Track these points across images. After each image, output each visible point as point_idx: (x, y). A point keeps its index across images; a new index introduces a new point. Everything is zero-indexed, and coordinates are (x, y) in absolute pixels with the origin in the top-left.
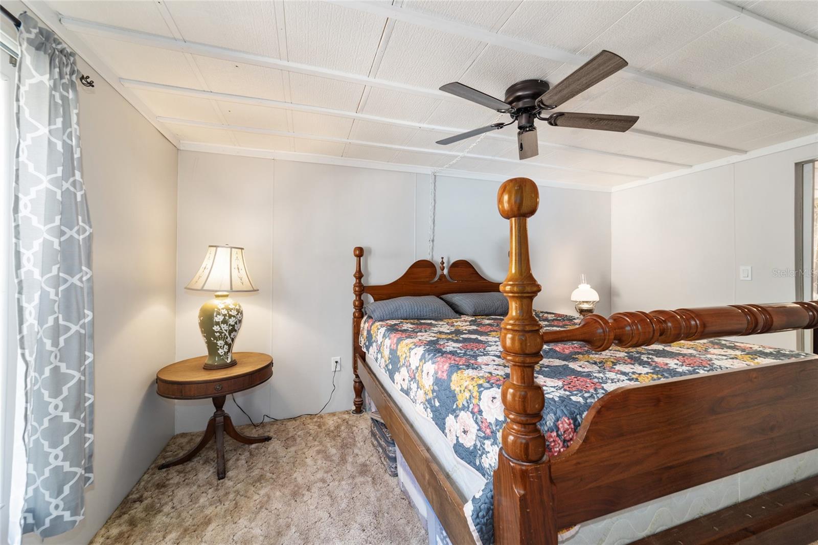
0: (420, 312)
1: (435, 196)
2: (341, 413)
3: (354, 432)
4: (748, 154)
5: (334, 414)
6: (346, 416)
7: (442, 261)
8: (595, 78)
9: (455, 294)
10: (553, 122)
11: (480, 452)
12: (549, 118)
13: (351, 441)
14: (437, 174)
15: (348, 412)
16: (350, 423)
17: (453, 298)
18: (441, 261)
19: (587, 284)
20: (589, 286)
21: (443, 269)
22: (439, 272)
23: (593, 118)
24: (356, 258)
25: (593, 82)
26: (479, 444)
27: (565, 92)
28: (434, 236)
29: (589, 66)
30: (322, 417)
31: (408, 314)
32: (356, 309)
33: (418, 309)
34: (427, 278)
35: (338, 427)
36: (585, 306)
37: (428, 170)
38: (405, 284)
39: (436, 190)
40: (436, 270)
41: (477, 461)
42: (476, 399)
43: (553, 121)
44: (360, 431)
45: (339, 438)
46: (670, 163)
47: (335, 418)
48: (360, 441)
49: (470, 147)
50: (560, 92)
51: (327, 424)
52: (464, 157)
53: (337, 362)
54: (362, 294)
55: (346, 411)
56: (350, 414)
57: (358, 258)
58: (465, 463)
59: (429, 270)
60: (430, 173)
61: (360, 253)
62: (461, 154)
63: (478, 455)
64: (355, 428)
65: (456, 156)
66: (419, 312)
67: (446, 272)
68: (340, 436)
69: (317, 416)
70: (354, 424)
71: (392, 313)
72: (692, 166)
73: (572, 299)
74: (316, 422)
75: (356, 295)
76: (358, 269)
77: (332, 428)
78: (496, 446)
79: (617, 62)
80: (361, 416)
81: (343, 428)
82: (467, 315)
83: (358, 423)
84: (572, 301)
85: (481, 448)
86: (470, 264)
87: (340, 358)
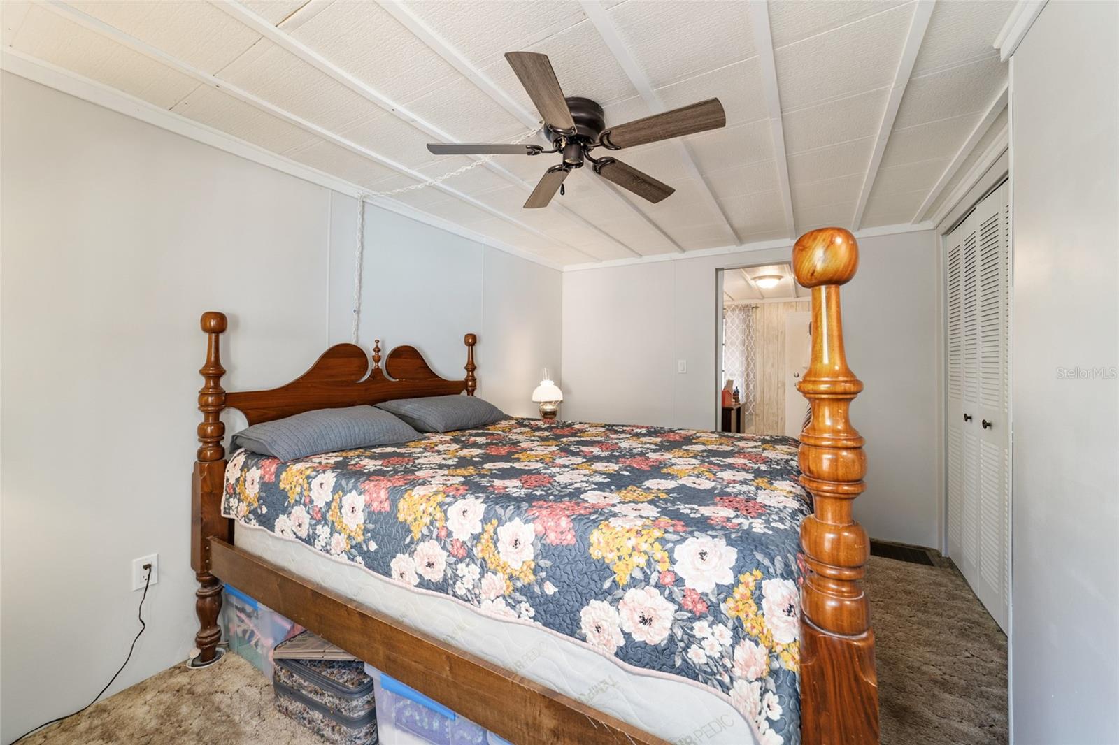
0: (364, 434)
1: (362, 236)
2: (161, 677)
3: (222, 707)
4: (686, 253)
5: (140, 689)
6: (182, 679)
7: (377, 347)
8: (686, 128)
9: (404, 400)
10: (598, 168)
11: (682, 644)
12: (597, 161)
13: (223, 729)
14: (368, 201)
15: (180, 669)
16: (199, 689)
17: (401, 408)
18: (375, 347)
19: (551, 380)
20: (552, 382)
21: (377, 360)
22: (372, 365)
23: (638, 177)
24: (206, 335)
25: (680, 133)
26: (679, 633)
27: (643, 133)
28: (360, 304)
29: (690, 111)
30: (105, 711)
31: (344, 440)
32: (205, 443)
33: (360, 430)
34: (353, 374)
35: (169, 714)
36: (549, 408)
37: (353, 190)
38: (312, 386)
39: (365, 227)
40: (367, 360)
41: (676, 658)
42: (664, 562)
43: (599, 166)
44: (236, 696)
45: (185, 738)
46: (630, 249)
47: (148, 697)
48: (247, 717)
49: (459, 171)
50: (637, 131)
51: (132, 719)
52: (434, 187)
53: (148, 567)
54: (221, 410)
55: (175, 668)
56: (186, 670)
57: (213, 336)
58: (651, 670)
59: (356, 361)
60: (356, 195)
61: (216, 325)
62: (430, 180)
63: (680, 649)
64: (218, 698)
65: (419, 181)
66: (363, 436)
67: (382, 365)
68: (185, 732)
69: (86, 713)
70: (212, 690)
71: (314, 442)
72: (641, 256)
73: (534, 400)
74: (91, 729)
75: (207, 413)
76: (213, 358)
77: (153, 724)
78: (721, 625)
79: (718, 119)
80: (221, 665)
81: (184, 710)
82: (437, 432)
83: (219, 682)
84: (534, 402)
85: (685, 637)
86: (418, 353)
87: (158, 556)
